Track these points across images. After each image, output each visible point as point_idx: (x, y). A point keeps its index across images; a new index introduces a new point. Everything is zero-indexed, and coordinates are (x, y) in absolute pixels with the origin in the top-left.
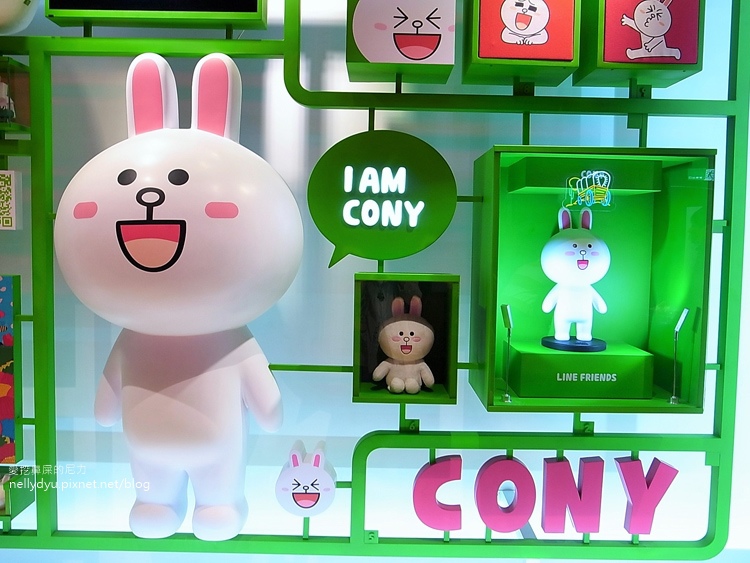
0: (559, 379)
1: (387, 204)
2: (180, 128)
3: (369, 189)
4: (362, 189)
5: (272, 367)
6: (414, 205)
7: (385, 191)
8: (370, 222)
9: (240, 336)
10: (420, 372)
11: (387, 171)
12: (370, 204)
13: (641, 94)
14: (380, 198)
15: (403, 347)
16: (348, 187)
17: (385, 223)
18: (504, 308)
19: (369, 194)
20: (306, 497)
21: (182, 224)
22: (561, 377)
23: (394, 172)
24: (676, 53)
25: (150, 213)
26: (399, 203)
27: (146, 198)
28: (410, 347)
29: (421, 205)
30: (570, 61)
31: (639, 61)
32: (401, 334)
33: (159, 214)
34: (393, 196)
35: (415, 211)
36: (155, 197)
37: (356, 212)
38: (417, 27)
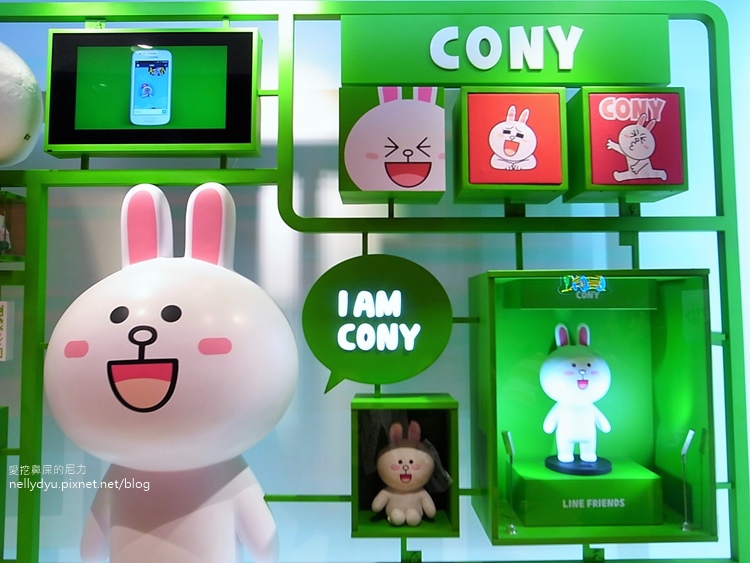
0: (565, 506)
1: (382, 327)
2: (175, 256)
3: (364, 313)
4: (357, 313)
5: (267, 499)
6: (410, 328)
7: (380, 315)
8: (366, 346)
9: (235, 467)
10: (421, 501)
11: (381, 294)
12: (366, 328)
13: (630, 212)
14: (375, 322)
15: (402, 476)
16: (343, 312)
17: (381, 348)
18: (505, 435)
19: (364, 319)
21: (175, 362)
22: (567, 504)
23: (389, 296)
24: (662, 175)
25: (142, 352)
26: (394, 326)
27: (138, 336)
28: (410, 476)
29: (417, 328)
30: (559, 184)
31: (627, 183)
32: (400, 462)
33: (151, 353)
34: (388, 320)
35: (411, 334)
36: (148, 335)
37: (351, 337)
38: (408, 156)
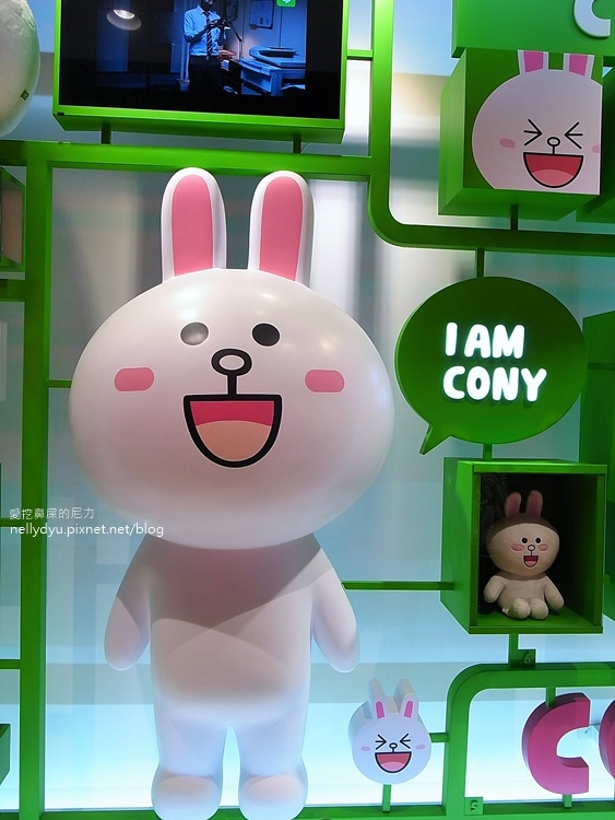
1: (500, 372)
3: (477, 352)
4: (469, 352)
6: (534, 373)
7: (497, 355)
8: (478, 394)
11: (500, 330)
12: (478, 372)
14: (491, 364)
15: (526, 558)
16: (450, 350)
17: (497, 396)
19: (477, 359)
20: (393, 759)
21: (277, 400)
23: (510, 332)
25: (232, 385)
26: (514, 371)
27: (226, 362)
28: (535, 558)
29: (542, 374)
32: (525, 541)
33: (244, 385)
34: (507, 362)
35: (535, 382)
36: (238, 363)
37: (460, 382)
38: (554, 146)
